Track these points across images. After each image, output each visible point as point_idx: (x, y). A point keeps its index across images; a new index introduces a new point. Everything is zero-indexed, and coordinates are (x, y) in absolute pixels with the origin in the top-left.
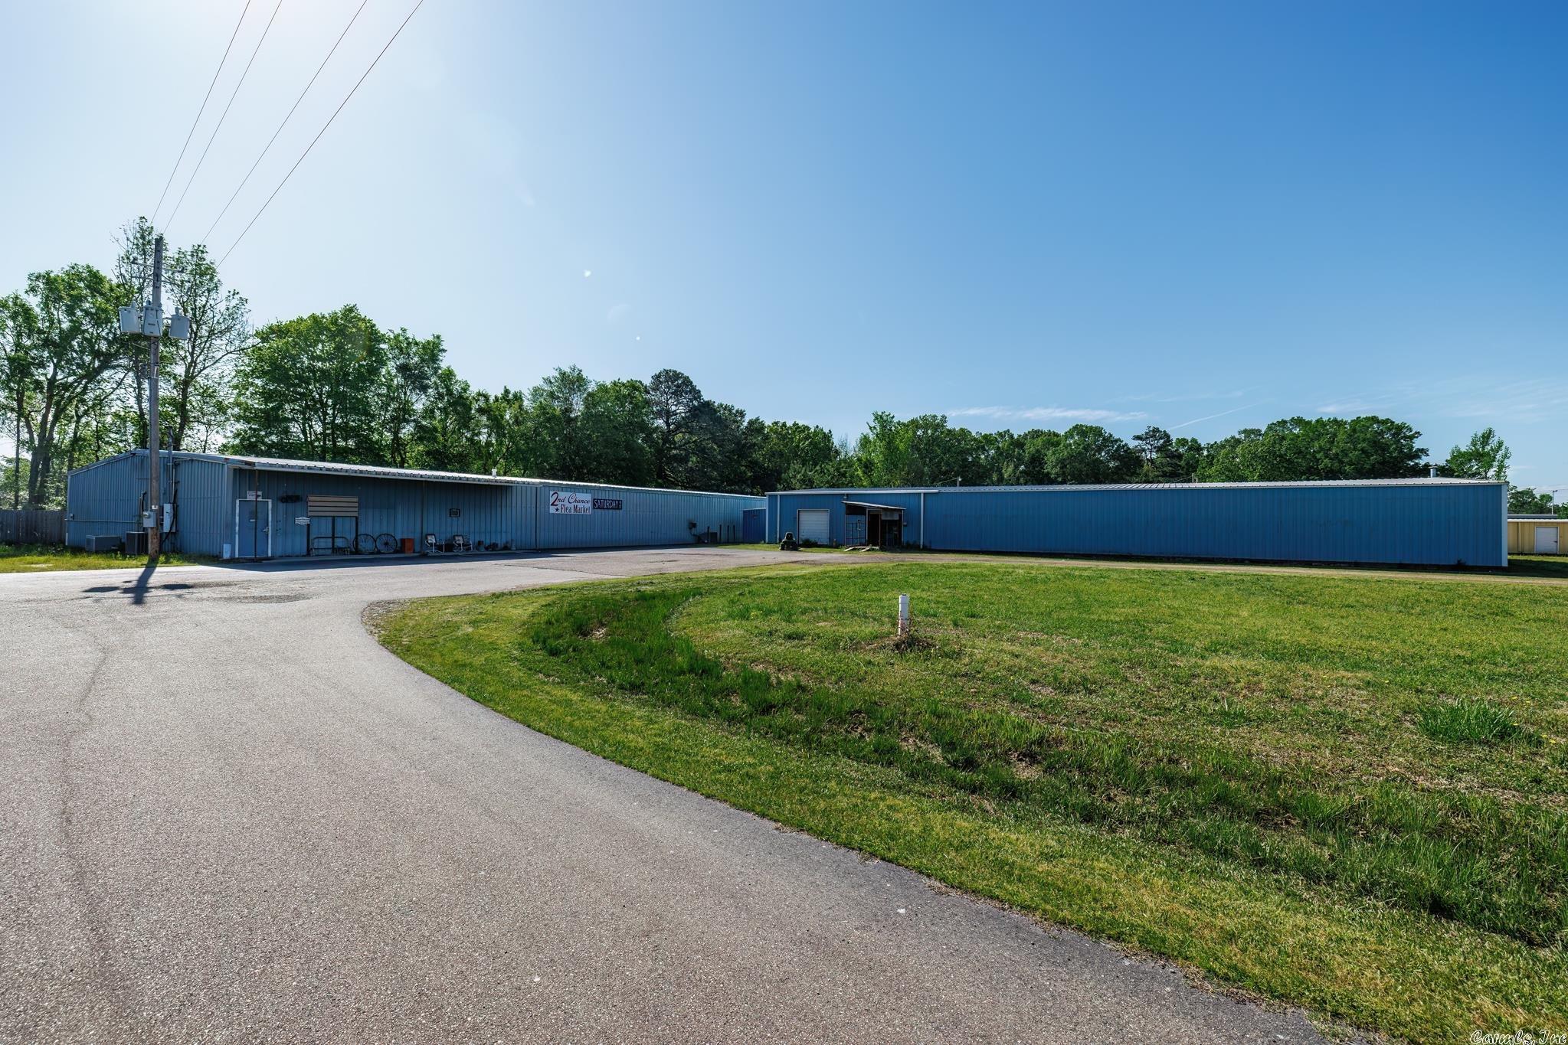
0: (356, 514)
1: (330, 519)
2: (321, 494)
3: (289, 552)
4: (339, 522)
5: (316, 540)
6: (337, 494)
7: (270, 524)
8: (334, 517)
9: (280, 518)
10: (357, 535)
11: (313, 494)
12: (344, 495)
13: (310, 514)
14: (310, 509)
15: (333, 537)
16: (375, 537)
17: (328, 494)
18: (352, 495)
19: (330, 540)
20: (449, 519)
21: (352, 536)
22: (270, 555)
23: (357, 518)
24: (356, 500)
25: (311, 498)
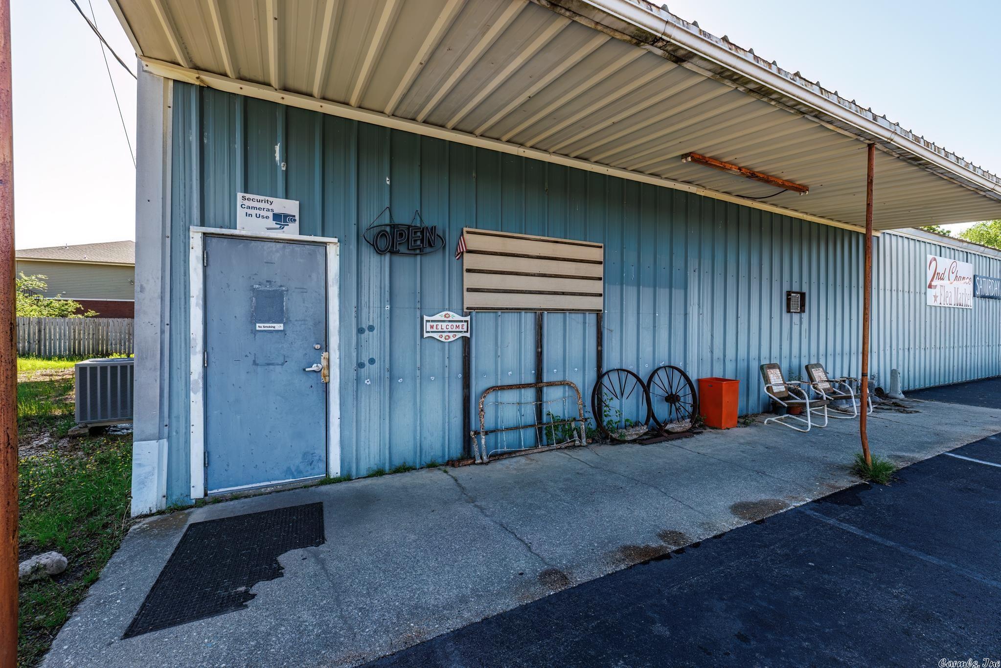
0: (596, 303)
1: (529, 320)
2: (501, 229)
3: (404, 449)
4: (552, 324)
5: (491, 398)
6: (545, 232)
7: (334, 340)
8: (539, 315)
9: (372, 315)
10: (600, 376)
11: (479, 225)
12: (565, 236)
13: (471, 300)
14: (470, 280)
15: (539, 385)
16: (644, 375)
17: (522, 230)
18: (584, 238)
19: (529, 395)
20: (786, 317)
21: (584, 380)
22: (335, 469)
23: (599, 315)
24: (597, 254)
25: (473, 241)
